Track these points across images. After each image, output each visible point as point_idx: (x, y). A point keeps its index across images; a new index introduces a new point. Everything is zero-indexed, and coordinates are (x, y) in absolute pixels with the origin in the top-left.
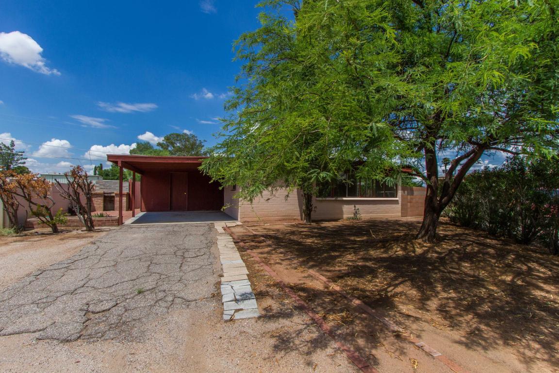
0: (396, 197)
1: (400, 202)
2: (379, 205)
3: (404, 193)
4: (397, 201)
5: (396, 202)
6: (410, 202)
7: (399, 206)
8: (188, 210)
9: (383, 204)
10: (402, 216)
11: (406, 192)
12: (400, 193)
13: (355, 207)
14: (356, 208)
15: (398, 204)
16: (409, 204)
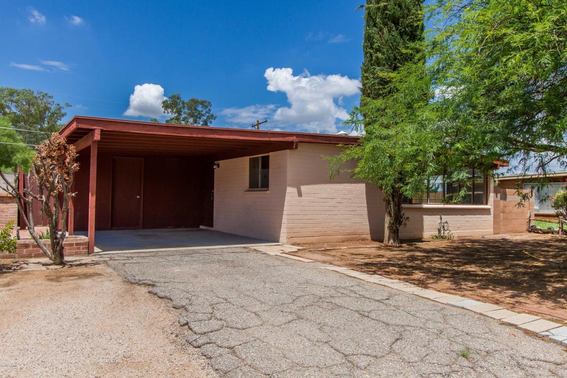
0: (487, 204)
1: (492, 213)
2: (468, 216)
3: (497, 197)
4: (489, 210)
5: (487, 212)
6: (504, 212)
7: (490, 218)
8: (144, 227)
9: (473, 214)
10: (495, 234)
11: (499, 195)
12: (492, 196)
13: (441, 219)
14: (443, 221)
15: (490, 214)
16: (502, 214)
